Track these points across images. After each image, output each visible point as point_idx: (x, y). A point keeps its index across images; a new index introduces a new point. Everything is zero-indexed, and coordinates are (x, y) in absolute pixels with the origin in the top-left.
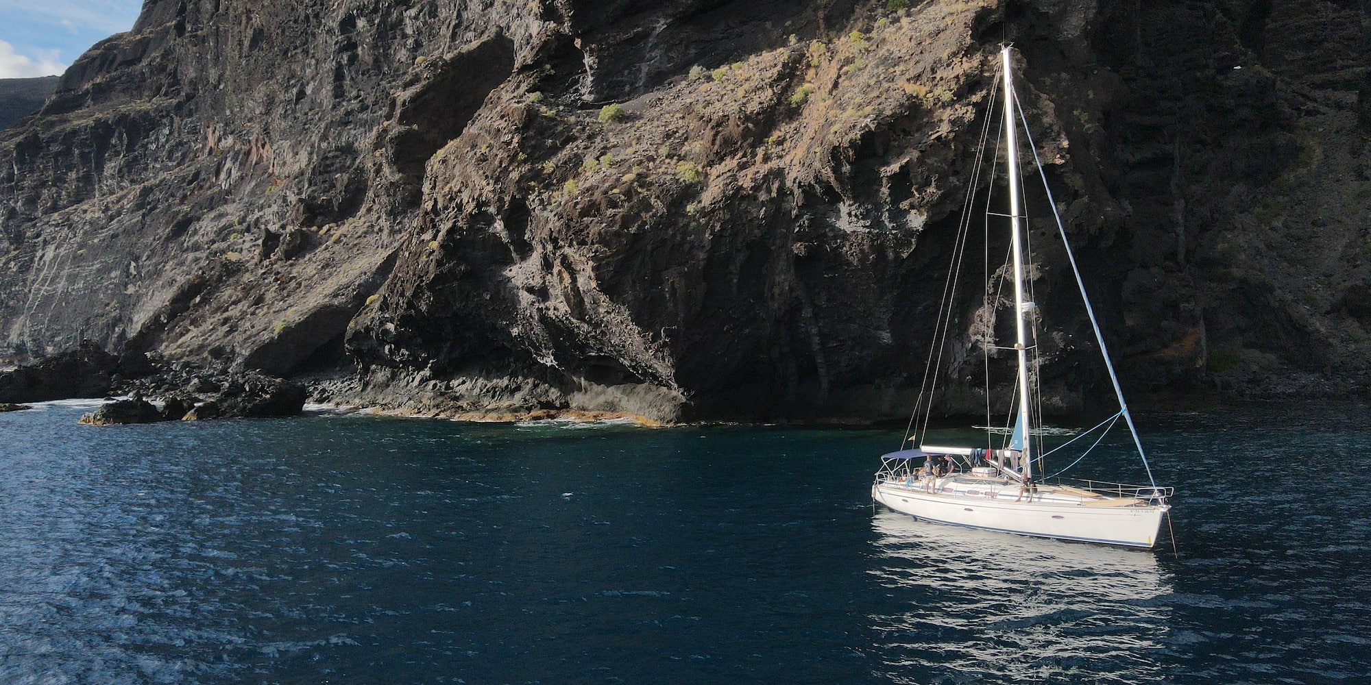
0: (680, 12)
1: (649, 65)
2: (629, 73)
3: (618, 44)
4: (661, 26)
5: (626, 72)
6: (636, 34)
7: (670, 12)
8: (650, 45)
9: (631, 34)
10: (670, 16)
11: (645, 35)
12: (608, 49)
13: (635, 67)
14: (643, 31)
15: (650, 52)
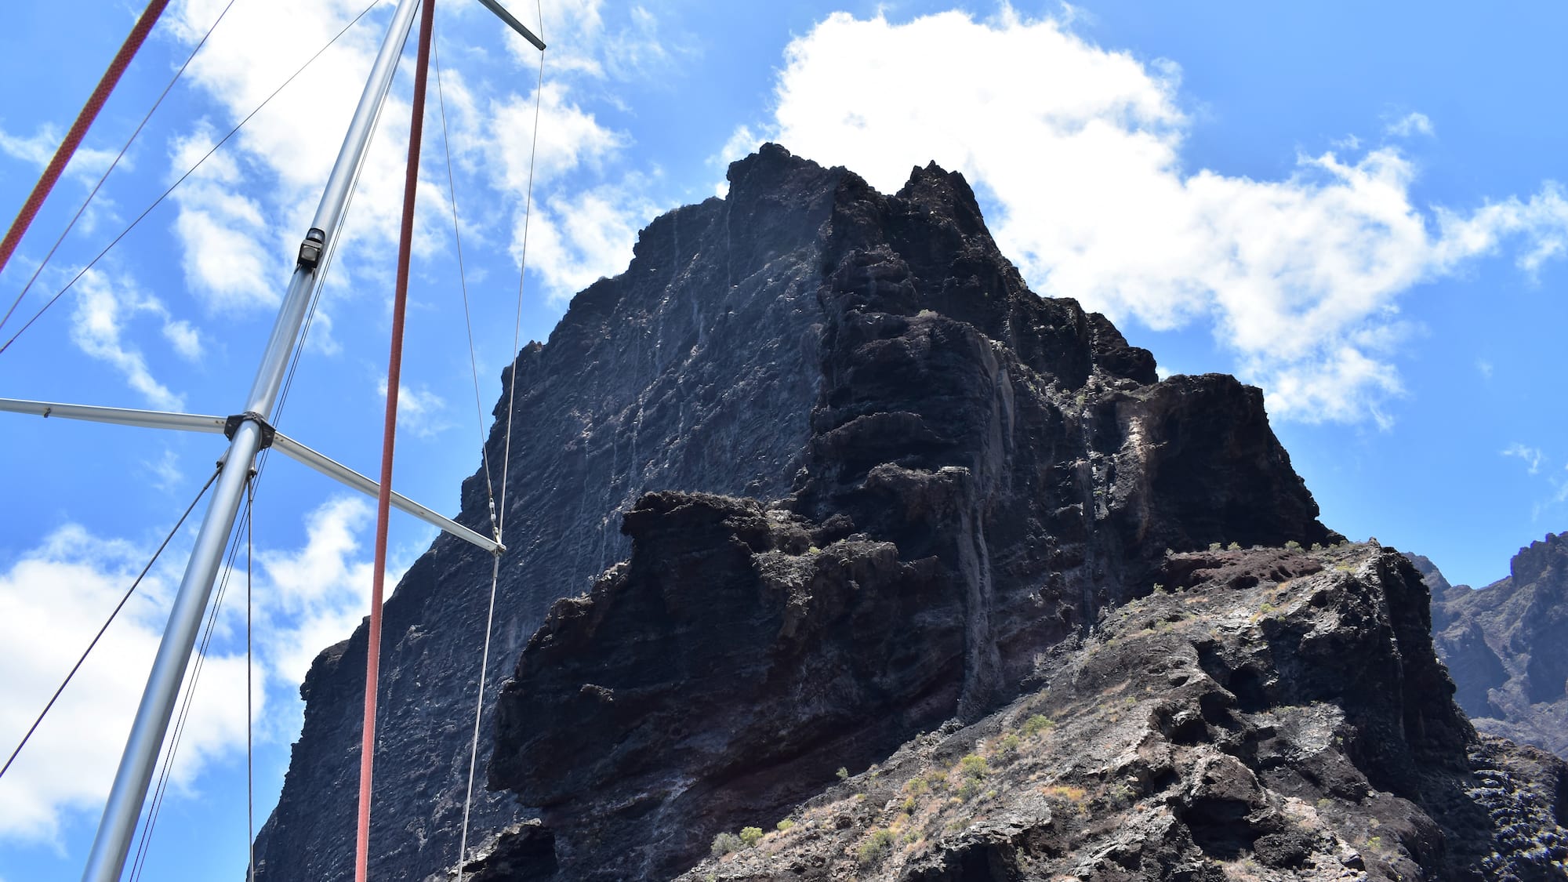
0: (708, 768)
1: (656, 847)
2: (625, 861)
3: (608, 817)
4: (678, 788)
5: (620, 859)
6: (640, 802)
7: (693, 768)
8: (660, 817)
9: (630, 801)
10: (693, 774)
11: (652, 805)
12: (591, 823)
13: (633, 851)
14: (650, 799)
15: (659, 827)
